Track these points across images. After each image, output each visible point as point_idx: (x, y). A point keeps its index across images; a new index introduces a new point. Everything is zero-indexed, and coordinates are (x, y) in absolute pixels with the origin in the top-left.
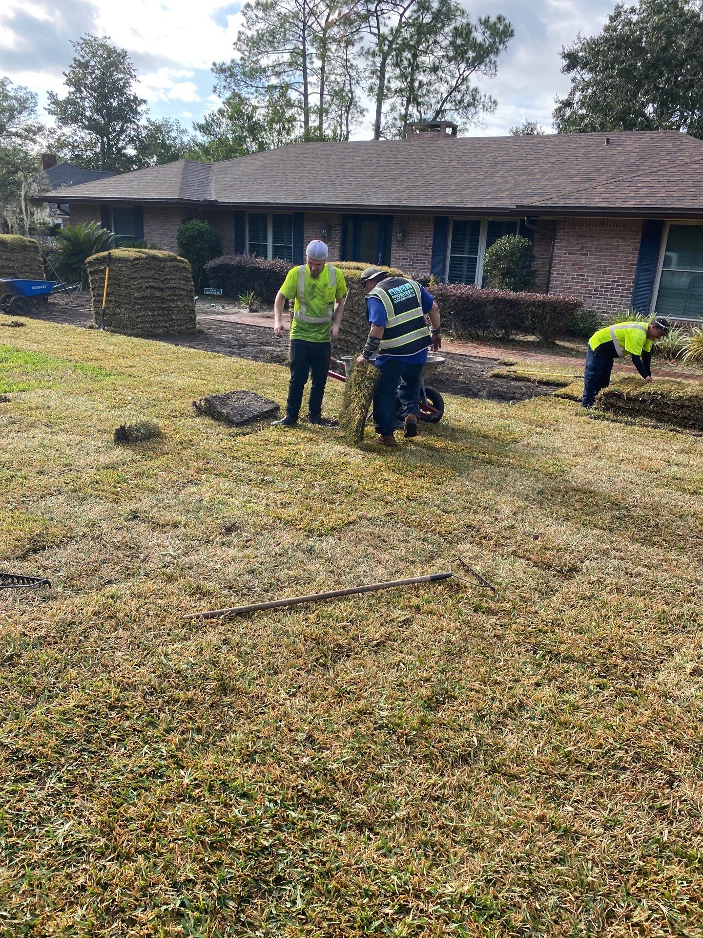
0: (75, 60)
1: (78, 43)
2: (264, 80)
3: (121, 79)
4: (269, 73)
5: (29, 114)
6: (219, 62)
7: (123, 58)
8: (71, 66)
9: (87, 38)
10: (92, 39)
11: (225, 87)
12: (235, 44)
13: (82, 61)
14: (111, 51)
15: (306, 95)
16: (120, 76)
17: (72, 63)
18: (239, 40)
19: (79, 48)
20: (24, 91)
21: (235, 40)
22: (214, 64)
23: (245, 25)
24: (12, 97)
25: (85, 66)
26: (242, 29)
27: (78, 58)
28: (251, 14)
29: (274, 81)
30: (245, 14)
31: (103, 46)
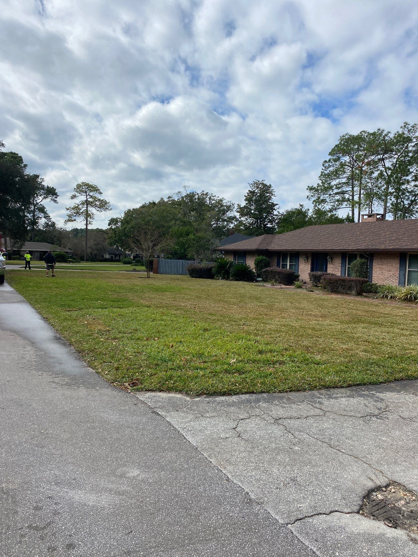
0: (249, 191)
1: (252, 184)
5: (231, 212)
7: (269, 188)
10: (257, 181)
11: (312, 196)
14: (265, 185)
15: (353, 196)
16: (268, 195)
20: (230, 203)
22: (308, 187)
23: (324, 169)
25: (253, 193)
27: (251, 189)
28: (327, 164)
30: (323, 165)
31: (263, 184)
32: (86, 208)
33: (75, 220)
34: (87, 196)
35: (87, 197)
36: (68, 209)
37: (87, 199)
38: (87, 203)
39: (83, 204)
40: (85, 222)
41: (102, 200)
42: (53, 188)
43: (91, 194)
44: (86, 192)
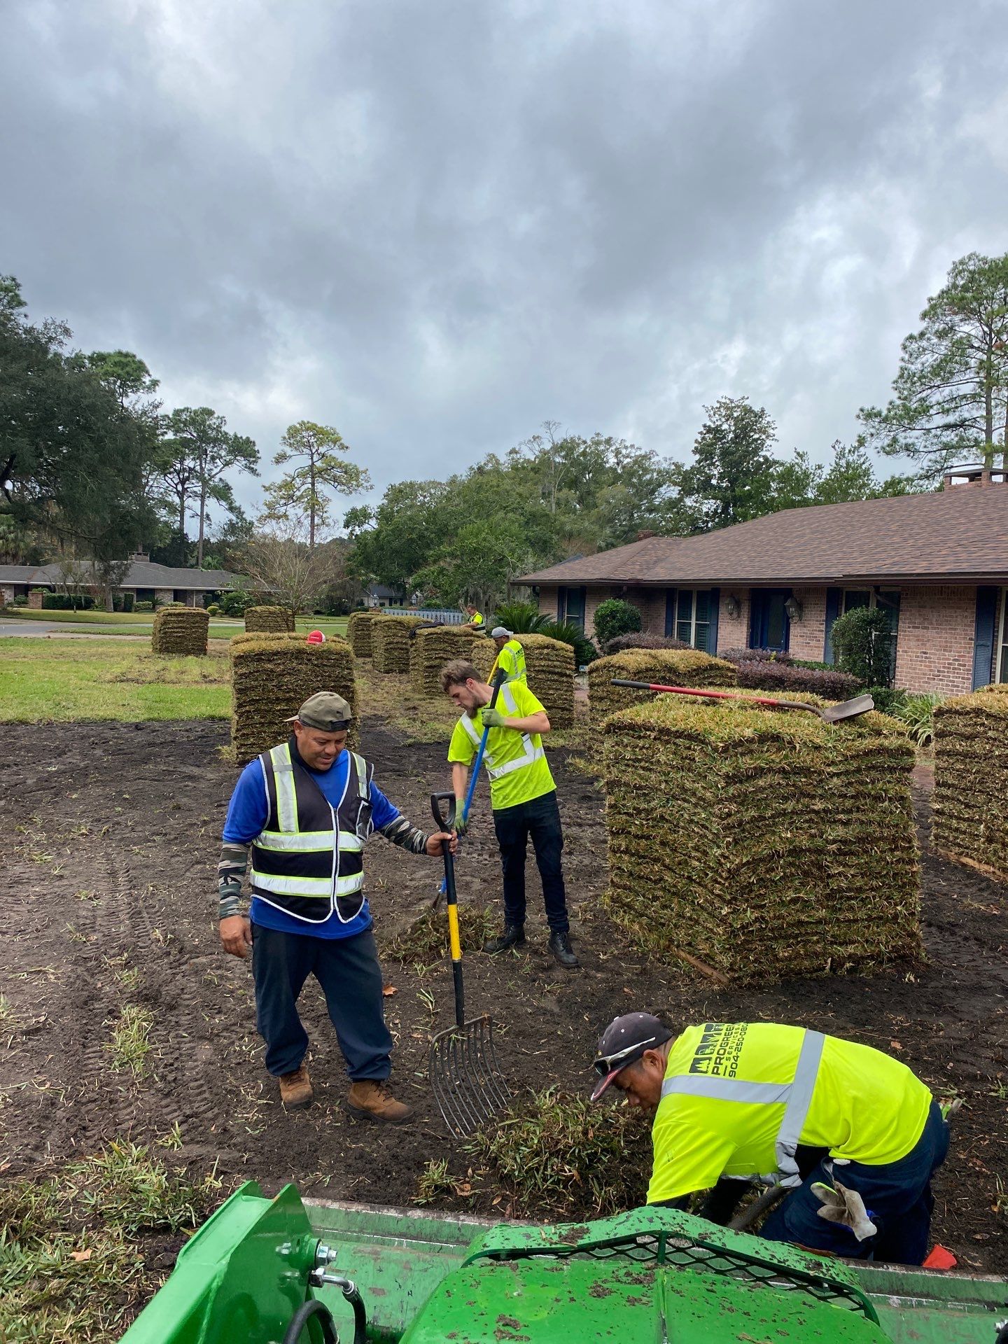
0: (705, 426)
1: (712, 408)
2: (923, 421)
3: (758, 439)
4: (932, 412)
6: (868, 407)
7: (761, 417)
8: (701, 433)
9: (724, 401)
10: (728, 402)
11: (872, 435)
12: (895, 382)
13: (713, 426)
14: (748, 410)
15: (989, 432)
16: (756, 436)
17: (702, 429)
18: (901, 376)
19: (712, 412)
21: (896, 378)
22: (862, 410)
23: (907, 357)
24: (653, 471)
25: (716, 431)
26: (903, 364)
27: (709, 423)
28: (914, 346)
29: (939, 420)
30: (905, 348)
32: (310, 486)
33: (285, 516)
34: (312, 455)
35: (312, 458)
36: (267, 489)
37: (313, 463)
38: (313, 472)
39: (303, 475)
40: (309, 520)
41: (346, 466)
42: (248, 438)
43: (322, 450)
44: (310, 446)
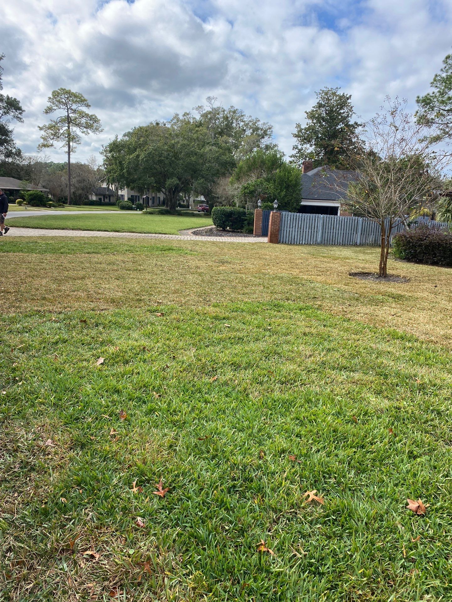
0: (318, 103)
1: (319, 93)
7: (348, 99)
10: (327, 90)
14: (341, 97)
17: (315, 105)
20: (266, 125)
21: (432, 81)
23: (443, 69)
24: (260, 129)
26: (440, 73)
32: (67, 128)
33: (52, 145)
34: (68, 109)
35: (68, 112)
36: (41, 129)
37: (68, 115)
38: (69, 120)
39: (62, 121)
40: (67, 150)
41: (92, 116)
42: (15, 99)
43: (74, 107)
44: (66, 104)
